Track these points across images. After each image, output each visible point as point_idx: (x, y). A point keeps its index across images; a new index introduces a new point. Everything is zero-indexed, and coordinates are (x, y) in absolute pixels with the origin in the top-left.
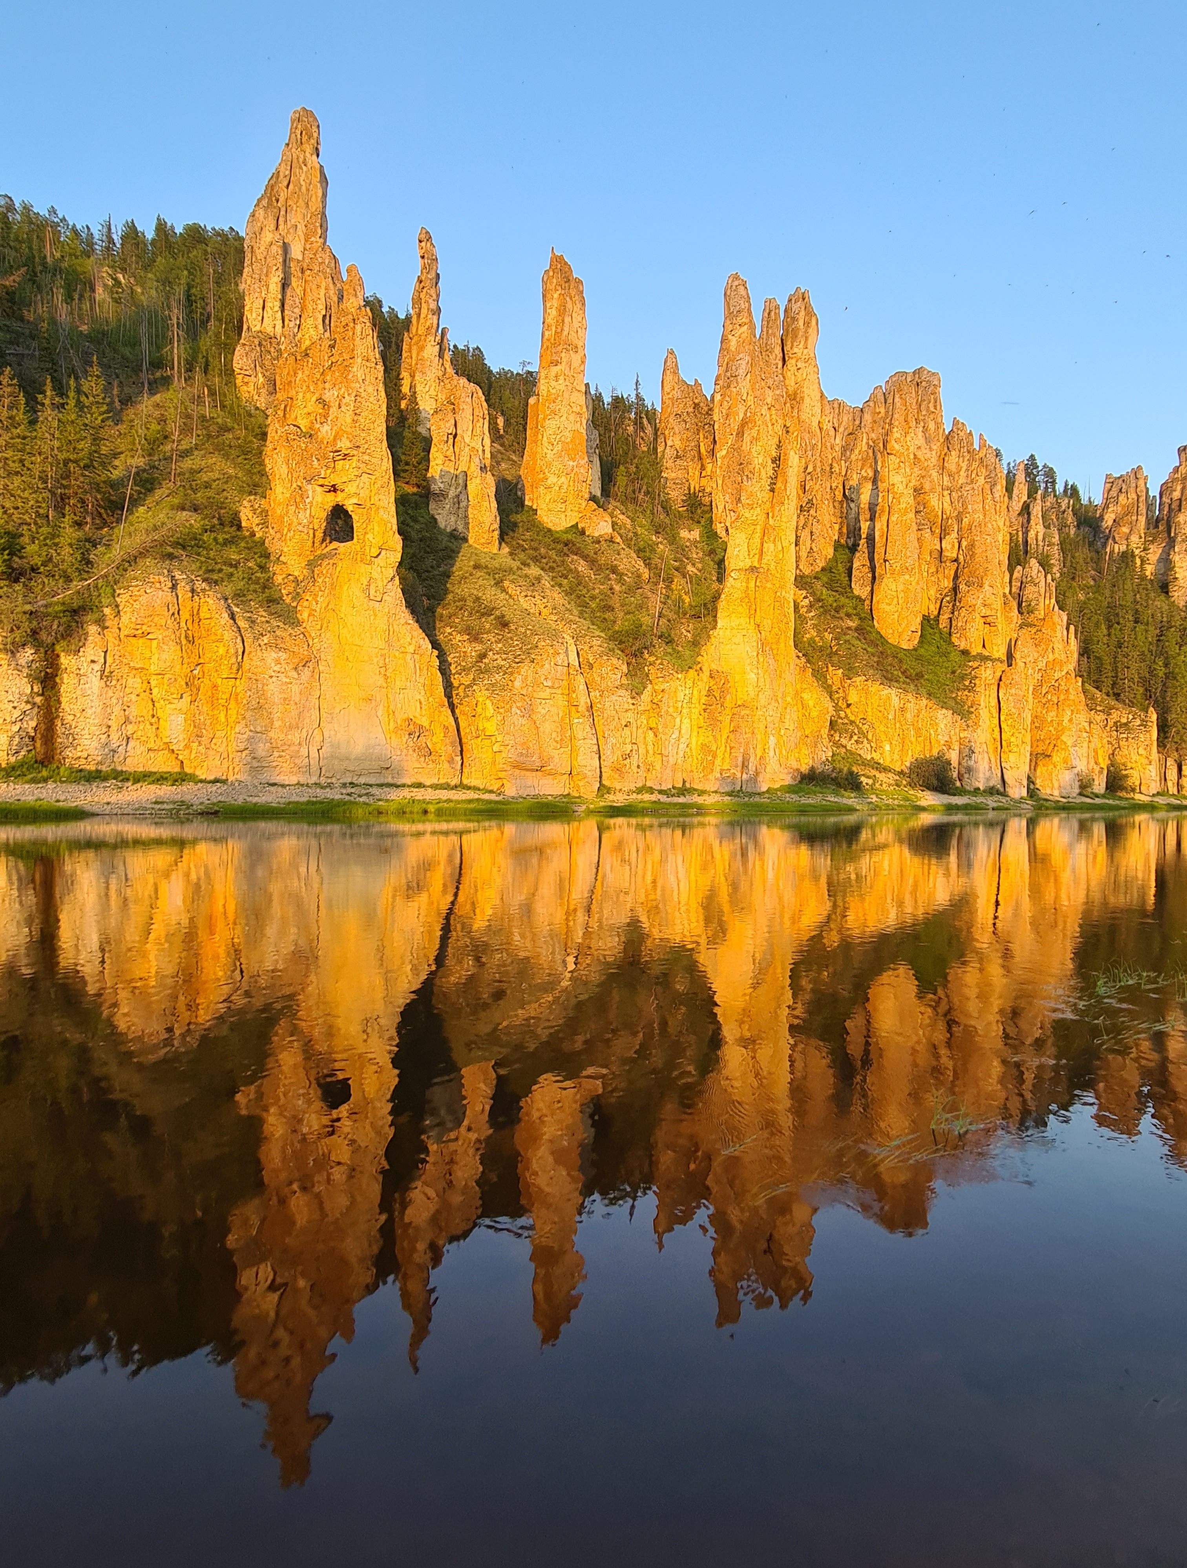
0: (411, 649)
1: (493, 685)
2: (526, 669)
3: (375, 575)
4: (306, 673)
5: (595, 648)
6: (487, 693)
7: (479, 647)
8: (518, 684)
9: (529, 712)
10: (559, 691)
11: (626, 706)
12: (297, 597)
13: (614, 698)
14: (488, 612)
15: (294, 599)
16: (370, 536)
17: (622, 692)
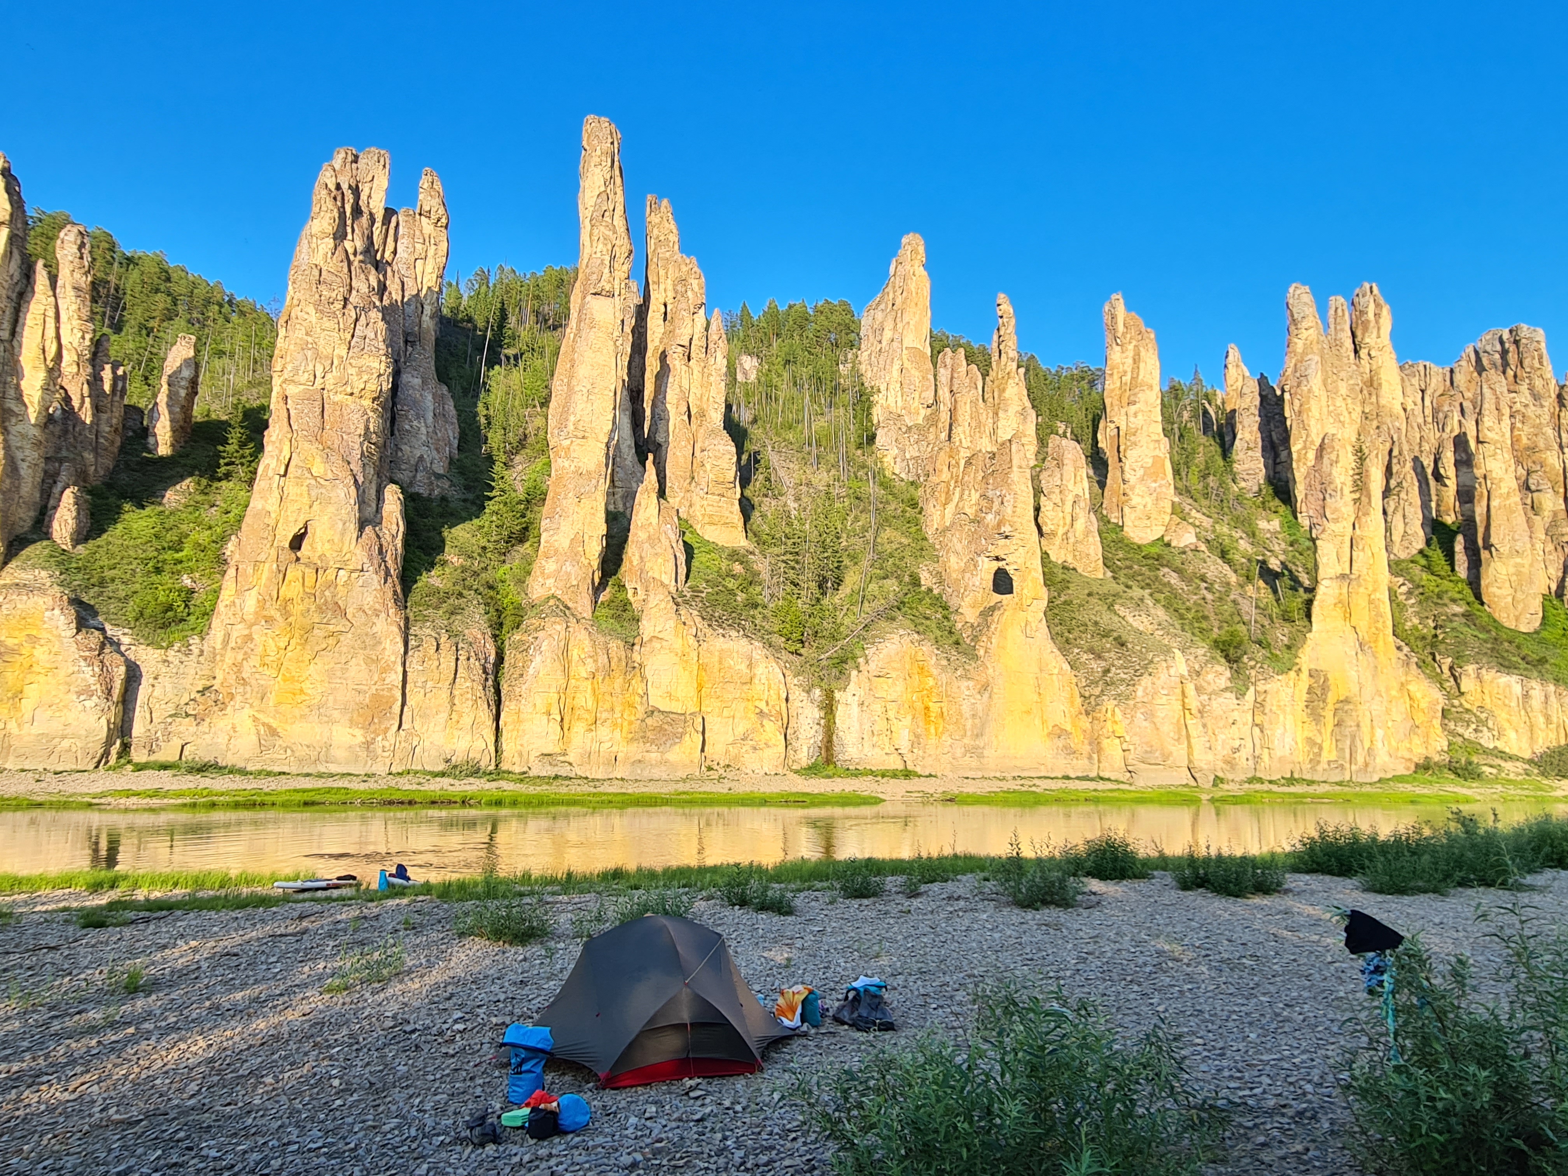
0: (1056, 671)
1: (1119, 695)
2: (1146, 681)
3: (1030, 619)
4: (986, 695)
5: (1200, 658)
6: (1115, 702)
7: (1103, 664)
8: (1140, 693)
9: (1150, 716)
10: (1173, 698)
11: (1232, 707)
12: (975, 639)
13: (1221, 700)
14: (1106, 635)
15: (972, 640)
16: (1025, 591)
17: (1228, 695)
